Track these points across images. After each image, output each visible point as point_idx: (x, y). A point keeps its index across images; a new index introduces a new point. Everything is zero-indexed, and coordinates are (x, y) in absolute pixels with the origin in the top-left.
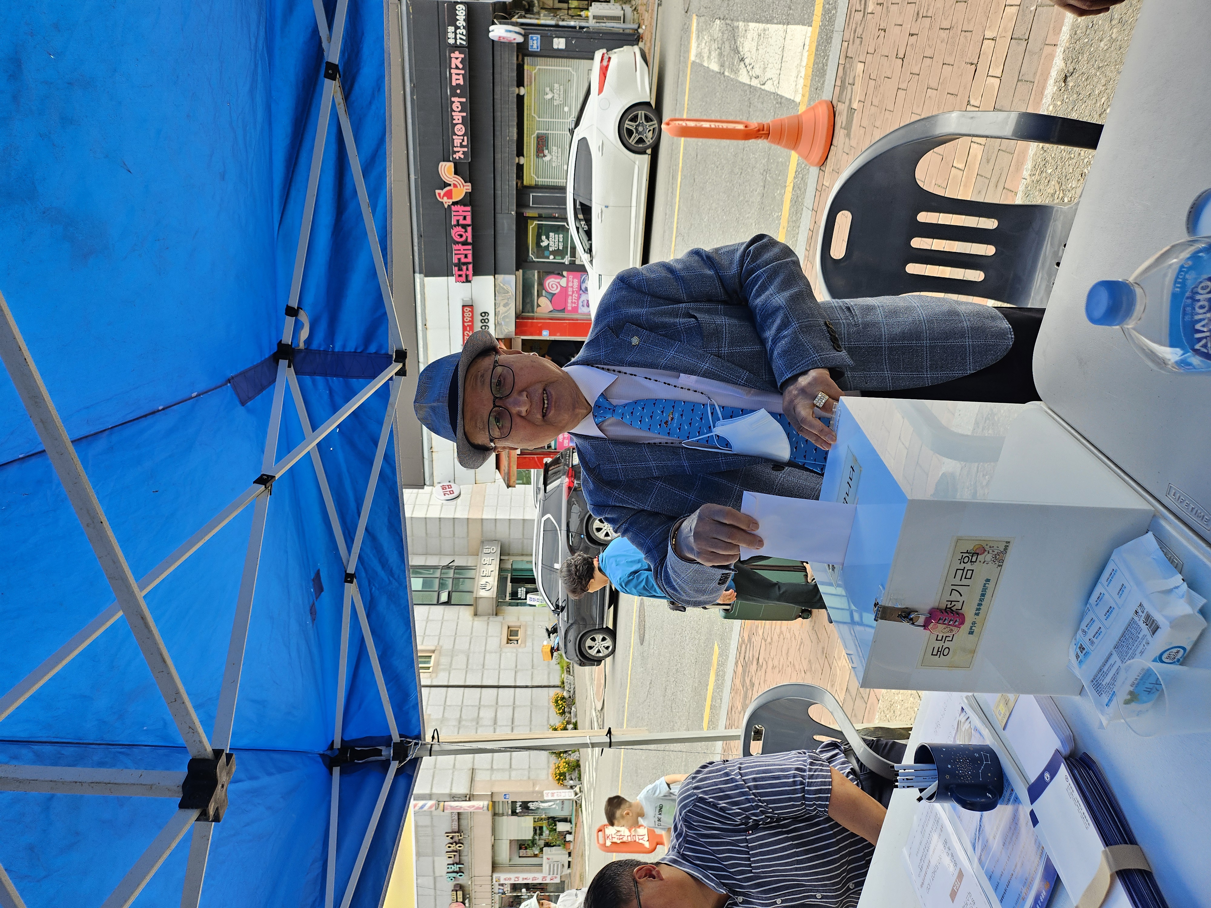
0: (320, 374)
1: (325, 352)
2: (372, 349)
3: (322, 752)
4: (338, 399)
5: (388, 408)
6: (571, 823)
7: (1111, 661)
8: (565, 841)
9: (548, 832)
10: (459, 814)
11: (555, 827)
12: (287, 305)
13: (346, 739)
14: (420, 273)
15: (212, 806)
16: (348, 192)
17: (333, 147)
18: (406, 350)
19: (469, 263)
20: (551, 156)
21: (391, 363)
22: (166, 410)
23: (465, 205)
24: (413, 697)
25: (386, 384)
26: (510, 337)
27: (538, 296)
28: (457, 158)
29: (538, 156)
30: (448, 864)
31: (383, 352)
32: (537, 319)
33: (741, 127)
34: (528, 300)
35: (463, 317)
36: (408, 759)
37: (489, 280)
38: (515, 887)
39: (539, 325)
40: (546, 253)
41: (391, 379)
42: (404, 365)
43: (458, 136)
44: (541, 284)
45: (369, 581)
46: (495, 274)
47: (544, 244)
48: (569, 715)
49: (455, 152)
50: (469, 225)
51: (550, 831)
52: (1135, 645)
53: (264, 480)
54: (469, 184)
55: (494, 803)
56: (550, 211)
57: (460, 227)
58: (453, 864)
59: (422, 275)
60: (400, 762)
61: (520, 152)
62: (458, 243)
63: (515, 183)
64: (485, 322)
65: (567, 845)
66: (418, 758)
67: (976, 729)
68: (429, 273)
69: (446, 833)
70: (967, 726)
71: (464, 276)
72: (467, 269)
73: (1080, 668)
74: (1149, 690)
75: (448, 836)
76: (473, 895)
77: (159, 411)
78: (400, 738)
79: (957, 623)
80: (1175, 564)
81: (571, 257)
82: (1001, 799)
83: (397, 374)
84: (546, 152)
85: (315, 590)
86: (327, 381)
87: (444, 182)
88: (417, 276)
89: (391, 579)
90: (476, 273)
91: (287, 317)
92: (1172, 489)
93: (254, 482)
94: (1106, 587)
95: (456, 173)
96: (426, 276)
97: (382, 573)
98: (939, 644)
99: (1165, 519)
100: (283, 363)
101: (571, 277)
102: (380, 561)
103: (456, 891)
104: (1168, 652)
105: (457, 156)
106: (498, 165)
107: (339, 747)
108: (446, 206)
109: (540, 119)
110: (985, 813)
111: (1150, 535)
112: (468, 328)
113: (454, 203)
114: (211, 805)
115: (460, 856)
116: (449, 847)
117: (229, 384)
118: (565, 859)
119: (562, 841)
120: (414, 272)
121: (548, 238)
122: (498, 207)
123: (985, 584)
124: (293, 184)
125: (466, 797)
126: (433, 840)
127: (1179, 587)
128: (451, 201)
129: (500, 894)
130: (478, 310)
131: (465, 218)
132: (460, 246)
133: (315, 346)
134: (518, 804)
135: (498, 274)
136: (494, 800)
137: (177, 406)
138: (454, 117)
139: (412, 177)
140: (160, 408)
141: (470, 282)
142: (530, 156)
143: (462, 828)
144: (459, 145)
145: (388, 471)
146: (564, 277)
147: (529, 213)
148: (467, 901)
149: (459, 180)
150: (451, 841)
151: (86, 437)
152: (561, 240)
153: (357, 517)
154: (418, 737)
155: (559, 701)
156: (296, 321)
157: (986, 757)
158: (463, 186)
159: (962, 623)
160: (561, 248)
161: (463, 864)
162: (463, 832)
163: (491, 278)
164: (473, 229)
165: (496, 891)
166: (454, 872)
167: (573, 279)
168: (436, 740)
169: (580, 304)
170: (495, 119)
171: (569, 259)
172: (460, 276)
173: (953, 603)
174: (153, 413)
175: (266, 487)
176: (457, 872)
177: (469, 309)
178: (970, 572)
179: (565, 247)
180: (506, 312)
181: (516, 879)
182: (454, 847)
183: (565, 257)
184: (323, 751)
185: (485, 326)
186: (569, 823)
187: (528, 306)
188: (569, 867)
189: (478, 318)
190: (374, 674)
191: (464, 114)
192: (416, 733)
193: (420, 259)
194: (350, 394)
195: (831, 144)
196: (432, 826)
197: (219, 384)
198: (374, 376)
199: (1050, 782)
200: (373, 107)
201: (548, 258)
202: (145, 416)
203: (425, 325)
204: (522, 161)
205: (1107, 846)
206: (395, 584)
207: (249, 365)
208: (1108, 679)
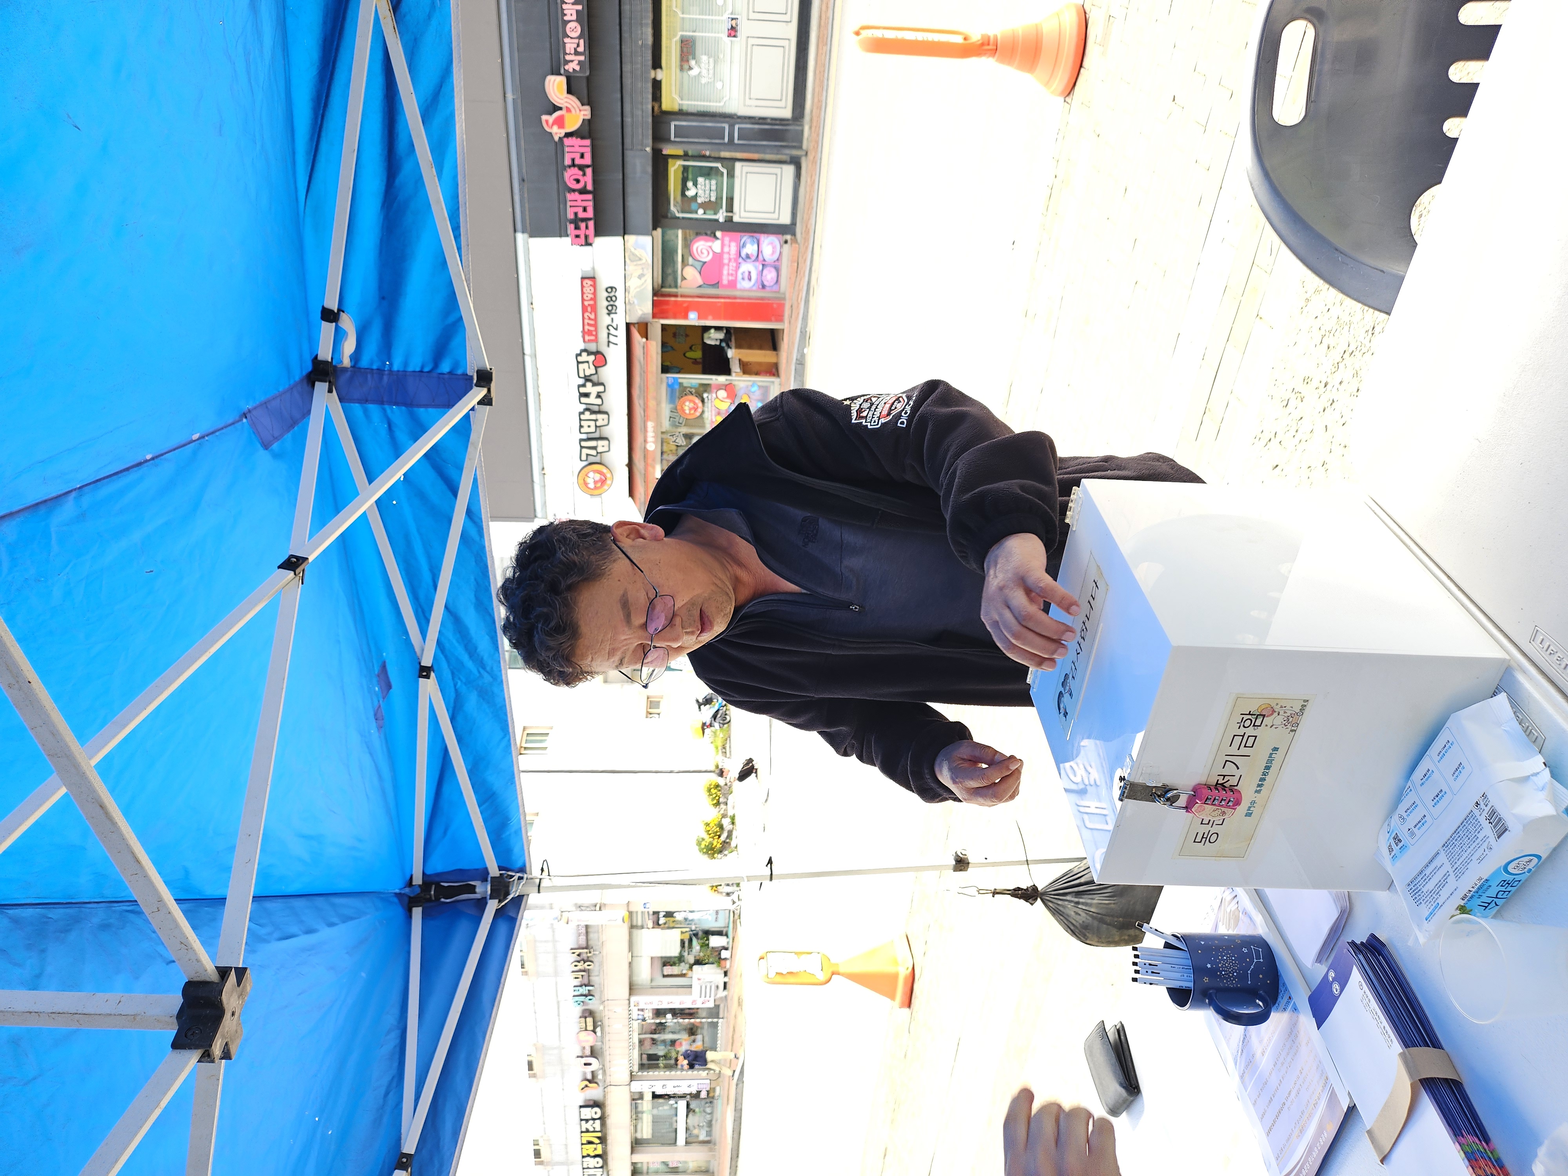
0: (374, 402)
1: (380, 371)
2: (445, 367)
3: (397, 891)
4: (401, 436)
5: (469, 449)
6: (727, 937)
7: (1437, 863)
8: (720, 958)
9: (698, 948)
10: (587, 927)
11: (707, 942)
12: (323, 307)
13: (428, 872)
14: (523, 232)
15: (218, 1044)
16: (401, 146)
17: (379, 80)
18: (491, 369)
19: (590, 219)
20: (701, 68)
21: (471, 388)
22: (156, 460)
23: (583, 138)
24: (514, 821)
25: (467, 417)
26: (645, 321)
27: (684, 263)
28: (571, 70)
29: (682, 69)
30: (575, 986)
31: (460, 372)
32: (682, 296)
33: (958, 39)
34: (669, 271)
35: (583, 293)
36: (510, 897)
37: (615, 242)
38: (659, 1013)
39: (685, 305)
40: (694, 206)
41: (473, 409)
42: (489, 391)
43: (571, 38)
44: (687, 245)
45: (453, 674)
46: (624, 233)
47: (690, 193)
48: (725, 807)
49: (567, 62)
50: (588, 166)
51: (701, 947)
52: (1472, 848)
53: (293, 564)
54: (588, 108)
55: (631, 913)
56: (699, 147)
57: (576, 168)
58: (581, 986)
59: (526, 235)
60: (500, 902)
61: (657, 64)
62: (574, 191)
63: (650, 107)
64: (612, 300)
65: (723, 962)
66: (523, 896)
67: (1245, 913)
68: (537, 231)
69: (572, 949)
70: (1233, 906)
71: (583, 237)
72: (587, 227)
73: (1393, 865)
74: (1486, 905)
75: (574, 953)
76: (606, 1022)
77: (146, 461)
78: (500, 870)
79: (1231, 804)
80: (1535, 737)
81: (727, 211)
82: (1275, 1006)
83: (480, 403)
84: (693, 63)
85: (381, 688)
86: (384, 410)
87: (554, 105)
88: (520, 236)
89: (482, 671)
90: (598, 233)
91: (323, 322)
92: (1538, 633)
93: (279, 567)
94: (1437, 763)
95: (570, 91)
96: (531, 236)
97: (469, 664)
98: (1205, 829)
99: (1524, 671)
100: (321, 387)
101: (727, 240)
102: (466, 648)
103: (586, 1018)
104: (1517, 862)
105: (570, 67)
106: (627, 81)
107: (420, 883)
108: (556, 138)
109: (685, 16)
110: (1252, 1029)
111: (1502, 697)
112: (589, 309)
113: (568, 135)
114: (216, 1045)
115: (589, 976)
116: (576, 966)
117: (245, 420)
118: (720, 979)
119: (716, 958)
120: (515, 231)
121: (695, 184)
122: (628, 141)
123: (1271, 754)
124: (323, 134)
125: (596, 906)
126: (555, 958)
127: (1538, 773)
128: (562, 132)
129: (639, 1021)
130: (604, 282)
131: (582, 156)
132: (576, 196)
133: (364, 363)
134: (661, 915)
135: (629, 234)
136: (631, 910)
137: (173, 452)
138: (565, 12)
139: (510, 96)
140: (149, 457)
141: (591, 245)
142: (670, 68)
143: (591, 943)
144: (573, 52)
145: (473, 532)
146: (717, 238)
147: (668, 150)
148: (598, 1030)
149: (572, 102)
150: (579, 958)
151: (45, 501)
152: (714, 187)
153: (432, 590)
154: (522, 870)
155: (712, 790)
156: (337, 329)
157: (1257, 952)
158: (580, 110)
159: (1238, 803)
160: (713, 199)
161: (592, 986)
162: (592, 948)
163: (619, 239)
164: (594, 172)
165: (635, 1016)
166: (582, 995)
167: (730, 242)
168: (546, 873)
169: (740, 276)
170: (622, 15)
171: (725, 214)
172: (577, 236)
173: (1226, 778)
174: (139, 464)
175: (295, 574)
176: (586, 996)
177: (590, 282)
178: (1251, 739)
179: (719, 198)
180: (643, 284)
181: (660, 1003)
182: (581, 966)
183: (719, 211)
184: (401, 889)
185: (612, 306)
186: (725, 937)
187: (670, 279)
188: (725, 988)
189: (602, 295)
190: (461, 793)
191: (580, 7)
192: (519, 865)
193: (522, 212)
194: (419, 430)
195: (1081, 66)
196: (554, 941)
197: (231, 421)
198: (449, 404)
199: (1340, 995)
200: (434, 22)
201: (696, 212)
202: (127, 469)
203: (532, 304)
204: (660, 75)
205: (1406, 1047)
206: (487, 678)
207: (273, 392)
208: (1430, 886)
